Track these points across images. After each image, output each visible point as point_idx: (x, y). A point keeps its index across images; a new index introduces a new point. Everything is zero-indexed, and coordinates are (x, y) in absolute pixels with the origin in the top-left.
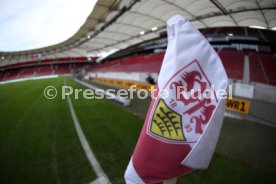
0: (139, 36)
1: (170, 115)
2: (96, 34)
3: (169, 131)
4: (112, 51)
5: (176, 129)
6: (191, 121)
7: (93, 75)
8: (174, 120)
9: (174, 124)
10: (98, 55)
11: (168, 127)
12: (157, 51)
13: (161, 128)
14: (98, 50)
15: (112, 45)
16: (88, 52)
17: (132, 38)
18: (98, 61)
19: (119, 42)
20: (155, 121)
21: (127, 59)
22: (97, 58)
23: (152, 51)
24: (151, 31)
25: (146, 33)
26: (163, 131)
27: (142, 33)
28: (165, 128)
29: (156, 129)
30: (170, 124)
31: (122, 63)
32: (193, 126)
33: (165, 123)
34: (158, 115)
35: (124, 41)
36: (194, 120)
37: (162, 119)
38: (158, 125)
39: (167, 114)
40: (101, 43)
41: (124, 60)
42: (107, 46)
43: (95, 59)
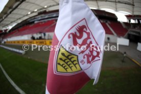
0: (27, 15)
1: (70, 57)
2: (7, 16)
3: (71, 68)
4: (14, 25)
5: (75, 65)
6: (84, 58)
7: (5, 40)
8: (72, 60)
9: (73, 62)
10: (8, 28)
11: (69, 65)
12: (36, 22)
13: (64, 67)
14: (7, 25)
15: (14, 21)
16: (3, 27)
17: (24, 16)
18: (7, 31)
19: (17, 19)
20: (59, 64)
21: (21, 28)
22: (7, 30)
23: (33, 22)
24: (34, 12)
25: (31, 13)
26: (66, 69)
27: (29, 13)
28: (67, 67)
29: (60, 69)
30: (70, 63)
31: (19, 31)
32: (85, 60)
33: (67, 63)
34: (61, 59)
35: (20, 19)
36: (86, 56)
37: (64, 61)
38: (62, 66)
39: (67, 57)
40: (9, 21)
41: (19, 29)
42: (12, 22)
43: (6, 30)
